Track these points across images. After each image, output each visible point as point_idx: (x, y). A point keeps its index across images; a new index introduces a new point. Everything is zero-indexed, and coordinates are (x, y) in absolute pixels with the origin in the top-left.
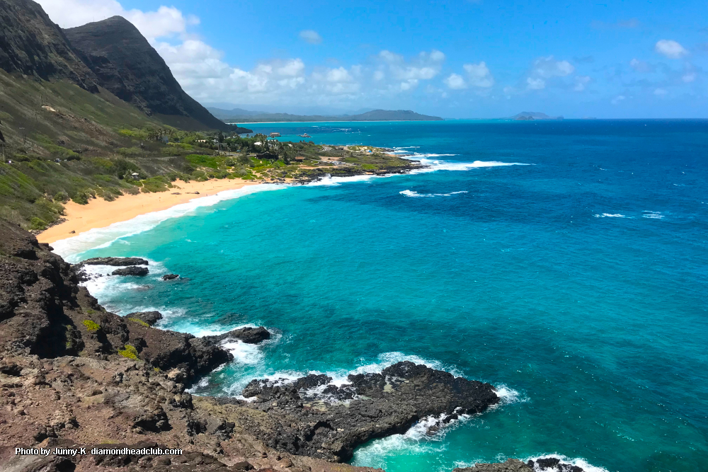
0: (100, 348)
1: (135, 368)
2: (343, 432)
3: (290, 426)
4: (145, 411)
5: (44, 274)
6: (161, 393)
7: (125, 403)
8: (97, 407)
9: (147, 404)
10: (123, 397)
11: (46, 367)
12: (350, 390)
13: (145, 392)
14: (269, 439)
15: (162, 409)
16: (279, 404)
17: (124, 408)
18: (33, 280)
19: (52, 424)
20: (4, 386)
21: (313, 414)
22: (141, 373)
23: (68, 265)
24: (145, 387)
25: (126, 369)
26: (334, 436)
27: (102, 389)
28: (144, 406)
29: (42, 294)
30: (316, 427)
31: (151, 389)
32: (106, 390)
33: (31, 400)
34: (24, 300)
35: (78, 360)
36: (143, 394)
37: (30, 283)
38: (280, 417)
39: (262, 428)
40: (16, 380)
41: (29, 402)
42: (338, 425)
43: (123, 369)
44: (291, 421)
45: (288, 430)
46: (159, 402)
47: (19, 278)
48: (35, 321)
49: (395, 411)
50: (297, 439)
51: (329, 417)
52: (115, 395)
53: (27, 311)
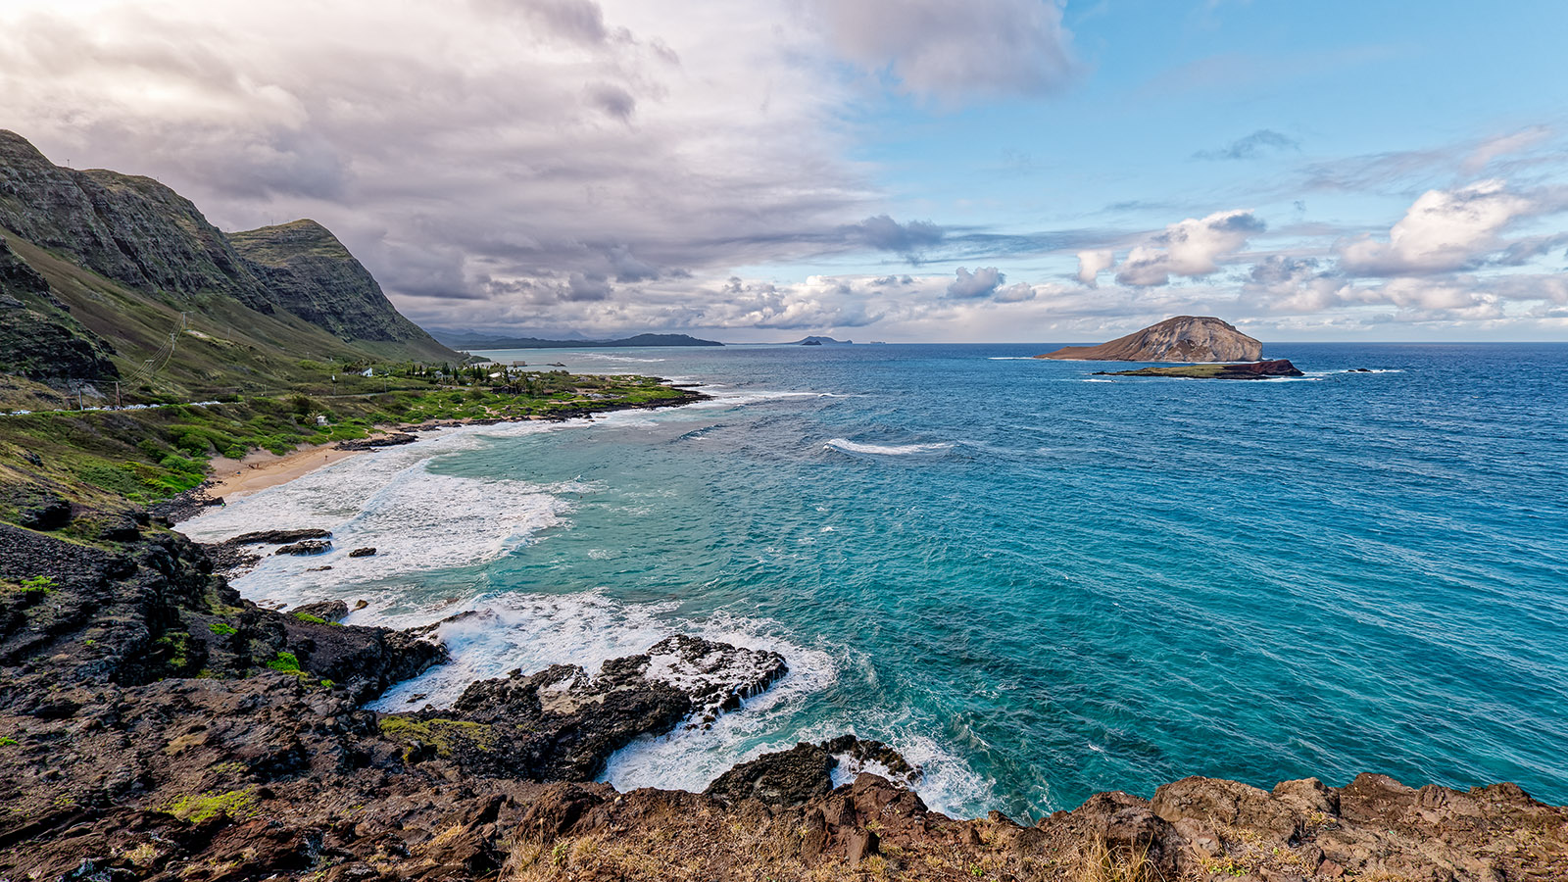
0: (234, 660)
1: (281, 684)
2: (595, 738)
3: (521, 738)
4: (271, 747)
5: (150, 561)
6: (305, 719)
7: (240, 740)
8: (191, 751)
9: (277, 736)
10: (237, 730)
11: (129, 698)
12: (605, 681)
14: (490, 761)
15: (299, 742)
16: (510, 710)
17: (237, 747)
18: (128, 570)
19: (107, 786)
20: (33, 737)
21: (554, 718)
22: (288, 691)
23: (196, 547)
24: (281, 713)
25: (266, 687)
26: (584, 743)
27: (207, 723)
28: (269, 741)
29: (141, 591)
30: (558, 736)
31: (290, 714)
32: (213, 724)
33: (77, 753)
34: (108, 603)
35: (189, 683)
37: (123, 577)
38: (507, 729)
39: (481, 747)
40: (55, 725)
41: (73, 756)
42: (588, 729)
43: (259, 689)
44: (525, 732)
45: (518, 744)
46: (298, 732)
47: (104, 571)
48: (122, 633)
49: (662, 701)
50: (530, 755)
51: (577, 719)
52: (226, 730)
53: (111, 618)
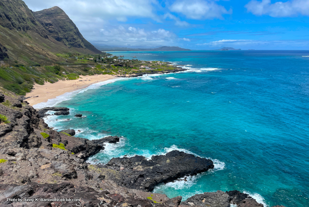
1: (63, 153)
2: (150, 179)
5: (25, 114)
6: (74, 163)
7: (59, 167)
8: (48, 169)
11: (26, 152)
13: (68, 163)
14: (119, 182)
15: (74, 170)
18: (21, 116)
19: (29, 176)
20: (9, 160)
21: (137, 172)
22: (66, 155)
25: (60, 153)
26: (146, 181)
28: (67, 169)
29: (24, 122)
30: (139, 177)
31: (70, 161)
32: (51, 162)
33: (20, 166)
34: (17, 125)
36: (67, 163)
38: (124, 173)
39: (117, 177)
40: (13, 158)
42: (147, 176)
44: (129, 175)
45: (127, 178)
46: (73, 167)
47: (15, 116)
49: (171, 171)
51: (144, 173)
52: (55, 164)
53: (18, 129)
